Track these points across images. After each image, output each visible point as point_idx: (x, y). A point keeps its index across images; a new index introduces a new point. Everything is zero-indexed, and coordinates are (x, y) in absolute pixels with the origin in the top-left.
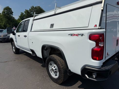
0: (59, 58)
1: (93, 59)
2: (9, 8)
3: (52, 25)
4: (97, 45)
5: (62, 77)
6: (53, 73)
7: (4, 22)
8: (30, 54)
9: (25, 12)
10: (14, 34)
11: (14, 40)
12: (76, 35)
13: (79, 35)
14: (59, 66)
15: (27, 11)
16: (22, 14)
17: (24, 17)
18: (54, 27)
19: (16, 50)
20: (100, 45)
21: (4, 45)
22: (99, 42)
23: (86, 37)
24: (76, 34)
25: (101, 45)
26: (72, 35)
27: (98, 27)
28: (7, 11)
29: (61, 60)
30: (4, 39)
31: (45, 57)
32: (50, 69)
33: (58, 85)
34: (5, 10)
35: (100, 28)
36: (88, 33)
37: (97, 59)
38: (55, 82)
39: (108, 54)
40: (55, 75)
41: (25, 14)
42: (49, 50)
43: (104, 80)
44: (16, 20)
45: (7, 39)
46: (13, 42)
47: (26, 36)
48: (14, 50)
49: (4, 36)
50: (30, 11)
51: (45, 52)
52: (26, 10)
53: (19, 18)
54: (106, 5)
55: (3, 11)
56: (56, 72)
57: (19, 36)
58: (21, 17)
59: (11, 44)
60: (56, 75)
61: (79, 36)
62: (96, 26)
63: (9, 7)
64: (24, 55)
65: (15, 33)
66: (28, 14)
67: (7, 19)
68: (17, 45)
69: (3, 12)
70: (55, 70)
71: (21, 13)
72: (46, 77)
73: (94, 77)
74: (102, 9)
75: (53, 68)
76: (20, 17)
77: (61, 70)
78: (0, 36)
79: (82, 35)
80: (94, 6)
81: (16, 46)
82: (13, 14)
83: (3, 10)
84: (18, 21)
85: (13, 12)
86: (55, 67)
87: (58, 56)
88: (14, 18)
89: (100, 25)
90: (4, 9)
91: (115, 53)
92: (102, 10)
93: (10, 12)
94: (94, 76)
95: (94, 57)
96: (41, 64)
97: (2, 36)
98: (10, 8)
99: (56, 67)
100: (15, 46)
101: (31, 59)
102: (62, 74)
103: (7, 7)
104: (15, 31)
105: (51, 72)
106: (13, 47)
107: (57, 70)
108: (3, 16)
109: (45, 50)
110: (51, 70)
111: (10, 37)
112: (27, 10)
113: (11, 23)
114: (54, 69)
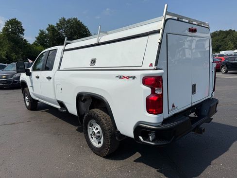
0: (104, 113)
1: (149, 112)
2: (17, 21)
3: (93, 61)
4: (153, 92)
5: (107, 145)
6: (95, 139)
7: (6, 49)
8: (57, 109)
9: (48, 29)
10: (29, 74)
11: (29, 84)
12: (126, 78)
13: (130, 77)
14: (104, 126)
15: (52, 28)
16: (42, 32)
17: (46, 40)
18: (97, 65)
19: (31, 102)
20: (156, 92)
21: (7, 94)
22: (156, 89)
23: (139, 80)
24: (126, 76)
25: (158, 92)
26: (120, 77)
27: (154, 67)
28: (12, 27)
29: (108, 117)
30: (8, 82)
31: (83, 113)
32: (90, 133)
33: (103, 159)
34: (8, 25)
35: (155, 68)
36: (141, 75)
37: (154, 113)
38: (97, 154)
39: (173, 106)
40: (97, 143)
41: (47, 32)
42: (89, 102)
43: (164, 143)
44: (29, 44)
45: (14, 82)
46: (26, 89)
47: (50, 78)
48: (28, 104)
49: (7, 77)
50: (57, 26)
51: (82, 104)
52: (49, 25)
53: (36, 41)
54: (167, 35)
55: (4, 28)
56: (99, 136)
57: (38, 77)
58: (40, 40)
59: (23, 91)
60: (99, 143)
61: (130, 79)
62: (151, 65)
63: (16, 19)
64: (45, 112)
65: (30, 71)
66: (53, 34)
67: (11, 43)
68: (34, 94)
69: (5, 30)
70: (98, 134)
71: (40, 30)
72: (83, 147)
73: (151, 139)
74: (159, 41)
75: (94, 130)
76: (38, 39)
77: (106, 132)
78: (1, 77)
79: (134, 78)
80: (150, 37)
81: (32, 96)
82: (23, 34)
83: (5, 25)
84: (35, 48)
85: (23, 30)
86: (97, 129)
87: (102, 110)
88: (25, 40)
89: (156, 65)
90: (6, 23)
91: (190, 106)
92: (160, 44)
93: (19, 30)
94: (150, 137)
95: (149, 110)
96: (77, 128)
97: (4, 77)
98: (19, 21)
99: (100, 129)
100: (29, 96)
101: (58, 119)
102: (107, 139)
103: (13, 19)
104: (30, 69)
105: (92, 137)
106: (27, 97)
107: (101, 134)
108: (4, 36)
109: (82, 101)
110: (91, 135)
111: (21, 79)
112: (52, 25)
113: (20, 50)
114: (96, 132)
